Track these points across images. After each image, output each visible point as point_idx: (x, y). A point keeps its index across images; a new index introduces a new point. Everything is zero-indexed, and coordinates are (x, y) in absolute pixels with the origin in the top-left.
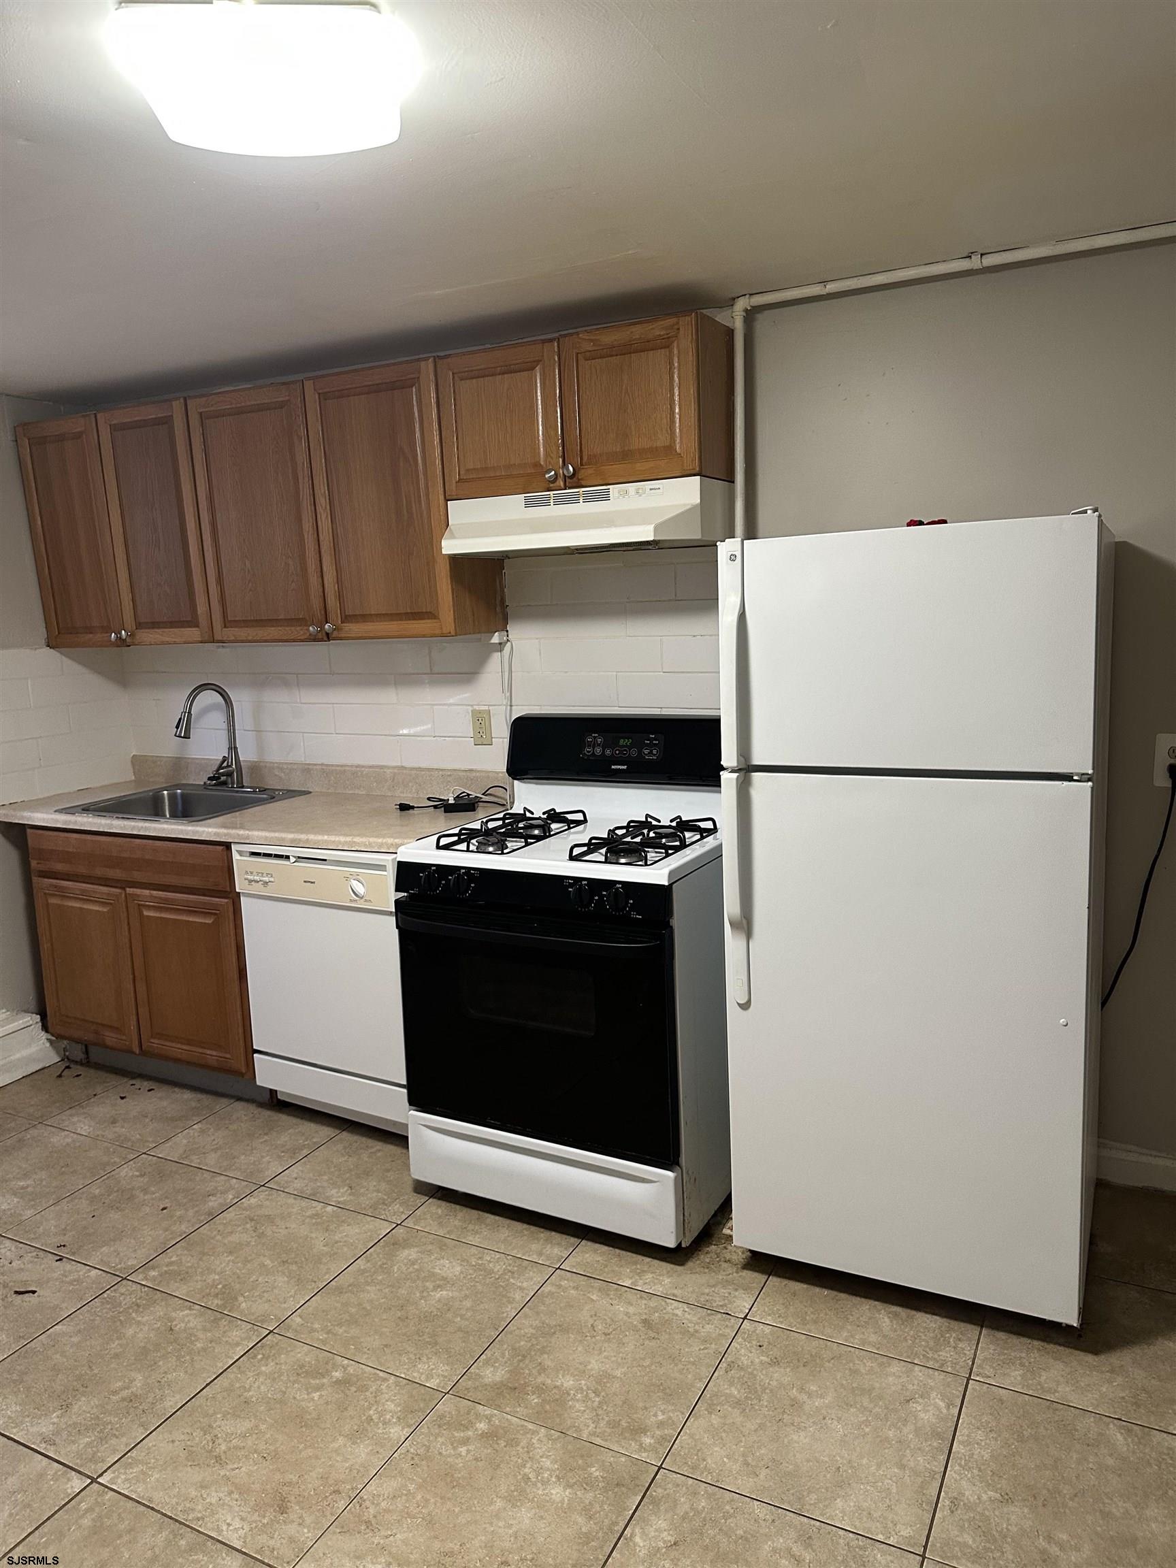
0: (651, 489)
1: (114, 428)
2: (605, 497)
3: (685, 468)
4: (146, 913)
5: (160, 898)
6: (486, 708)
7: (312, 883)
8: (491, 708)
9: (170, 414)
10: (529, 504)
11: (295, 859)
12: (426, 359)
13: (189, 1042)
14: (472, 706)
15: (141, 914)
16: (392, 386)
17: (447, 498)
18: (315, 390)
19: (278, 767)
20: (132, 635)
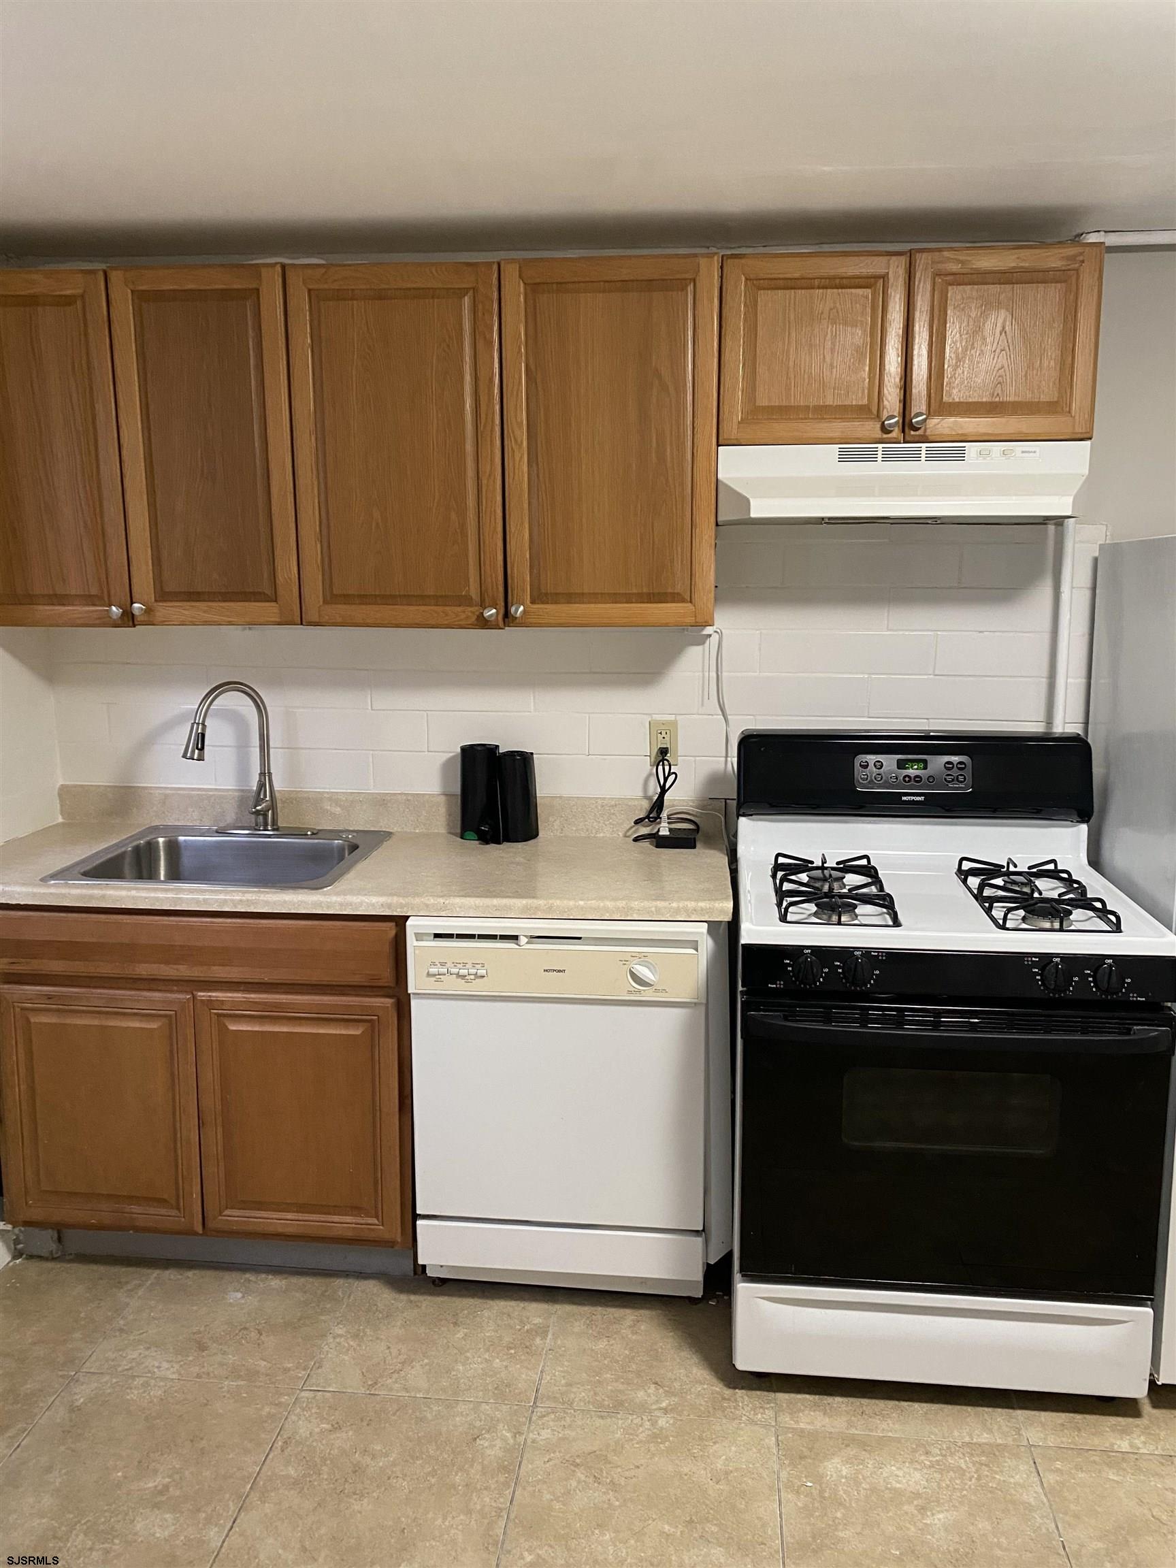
0: (1023, 452)
1: (141, 298)
2: (960, 456)
3: (1077, 430)
4: (233, 1027)
5: (265, 1004)
6: (672, 718)
7: (559, 971)
8: (679, 718)
9: (254, 286)
10: (844, 457)
11: (526, 940)
12: (710, 256)
13: (302, 1208)
14: (650, 714)
15: (223, 1030)
16: (649, 285)
17: (720, 443)
18: (520, 277)
19: (330, 799)
20: (149, 611)
